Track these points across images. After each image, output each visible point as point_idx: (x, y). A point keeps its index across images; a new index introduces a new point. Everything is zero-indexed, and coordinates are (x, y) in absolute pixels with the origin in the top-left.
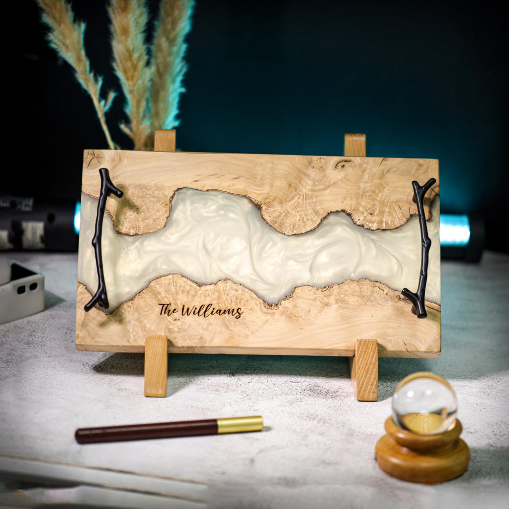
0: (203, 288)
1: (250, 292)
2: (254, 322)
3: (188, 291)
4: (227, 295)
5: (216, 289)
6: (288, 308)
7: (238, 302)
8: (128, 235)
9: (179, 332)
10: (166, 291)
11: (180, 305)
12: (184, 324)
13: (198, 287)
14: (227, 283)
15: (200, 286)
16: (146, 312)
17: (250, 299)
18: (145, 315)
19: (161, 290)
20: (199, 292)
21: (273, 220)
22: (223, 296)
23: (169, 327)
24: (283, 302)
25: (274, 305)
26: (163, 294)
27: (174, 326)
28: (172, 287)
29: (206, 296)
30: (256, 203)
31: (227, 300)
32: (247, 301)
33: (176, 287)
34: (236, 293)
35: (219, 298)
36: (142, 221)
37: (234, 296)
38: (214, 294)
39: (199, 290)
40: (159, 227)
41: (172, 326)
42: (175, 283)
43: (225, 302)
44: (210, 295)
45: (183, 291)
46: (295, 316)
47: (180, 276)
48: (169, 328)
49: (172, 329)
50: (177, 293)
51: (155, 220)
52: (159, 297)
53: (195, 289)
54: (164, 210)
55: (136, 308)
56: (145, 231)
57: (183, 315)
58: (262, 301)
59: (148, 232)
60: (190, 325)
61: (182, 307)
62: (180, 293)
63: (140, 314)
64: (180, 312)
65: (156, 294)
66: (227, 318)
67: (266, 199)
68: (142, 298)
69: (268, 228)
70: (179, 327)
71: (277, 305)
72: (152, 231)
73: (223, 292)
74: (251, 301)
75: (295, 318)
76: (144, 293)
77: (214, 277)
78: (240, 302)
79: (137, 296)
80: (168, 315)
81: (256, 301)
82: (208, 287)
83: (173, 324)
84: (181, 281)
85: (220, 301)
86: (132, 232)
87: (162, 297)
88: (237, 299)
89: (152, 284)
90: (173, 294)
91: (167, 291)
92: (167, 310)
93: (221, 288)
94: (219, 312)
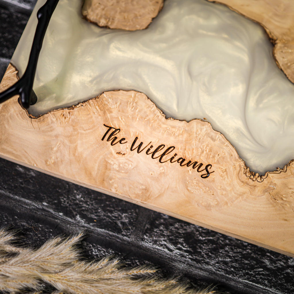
0: (170, 122)
1: (231, 146)
2: (225, 190)
3: (149, 120)
4: (199, 142)
5: (187, 129)
6: (275, 184)
7: (211, 156)
8: (96, 24)
9: (118, 171)
10: (119, 111)
11: (132, 134)
12: (130, 163)
13: (164, 118)
14: (203, 125)
15: (166, 118)
16: (85, 130)
17: (228, 156)
18: (82, 134)
19: (113, 106)
20: (164, 126)
21: (287, 64)
22: (194, 142)
23: (107, 160)
24: (270, 175)
25: (257, 175)
26: (114, 114)
27: (115, 160)
28: (129, 109)
29: (170, 134)
30: (270, 36)
31: (197, 148)
32: (223, 158)
33: (136, 109)
34: (212, 142)
35: (187, 142)
36: (120, 13)
37: (207, 145)
38: (182, 134)
39: (164, 123)
40: (138, 27)
41: (112, 161)
42: (134, 104)
43: (193, 149)
44: (177, 134)
45: (142, 117)
46: (282, 199)
47: (145, 97)
48: (107, 162)
49: (110, 164)
50: (133, 118)
51: (136, 16)
52: (108, 115)
53: (160, 120)
54: (152, 8)
55: (73, 121)
56: (120, 27)
57: (131, 150)
58: (242, 164)
59: (123, 28)
60: (136, 167)
61: (134, 139)
62: (138, 119)
63: (75, 130)
64: (129, 145)
65: (105, 110)
66: (190, 172)
67: (284, 34)
68: (85, 110)
69: (277, 71)
70: (121, 165)
71: (261, 176)
72: (127, 29)
73: (195, 135)
74: (229, 160)
75: (280, 201)
76: (89, 104)
77: (189, 112)
78: (214, 157)
79: (80, 105)
80: (112, 144)
81: (235, 162)
82: (177, 123)
83: (115, 158)
84: (144, 104)
85: (187, 147)
86: (103, 22)
87: (112, 117)
88: (210, 150)
89: (104, 95)
90: (128, 117)
91: (122, 111)
92: (113, 137)
93: (195, 130)
94: (181, 161)
